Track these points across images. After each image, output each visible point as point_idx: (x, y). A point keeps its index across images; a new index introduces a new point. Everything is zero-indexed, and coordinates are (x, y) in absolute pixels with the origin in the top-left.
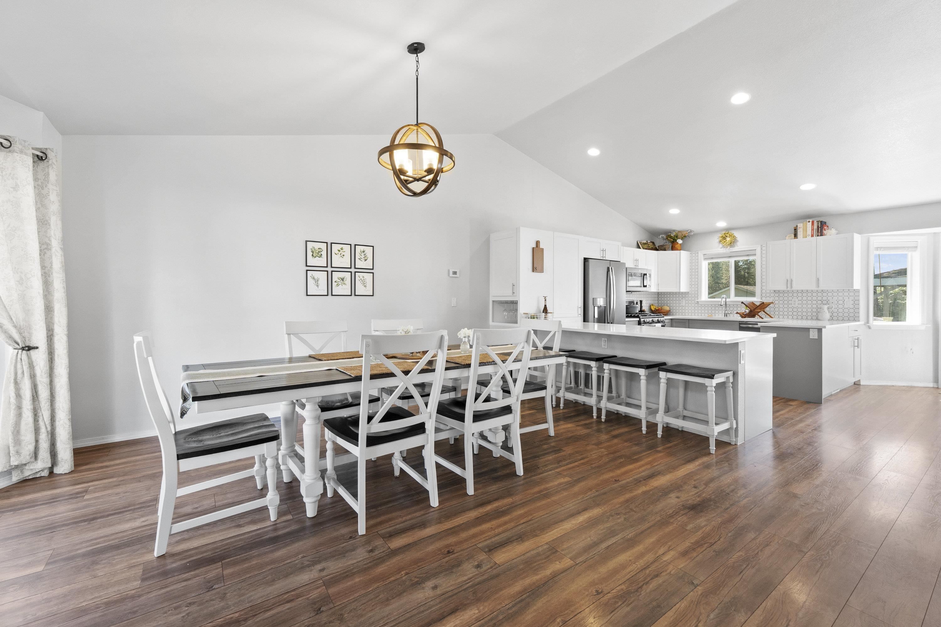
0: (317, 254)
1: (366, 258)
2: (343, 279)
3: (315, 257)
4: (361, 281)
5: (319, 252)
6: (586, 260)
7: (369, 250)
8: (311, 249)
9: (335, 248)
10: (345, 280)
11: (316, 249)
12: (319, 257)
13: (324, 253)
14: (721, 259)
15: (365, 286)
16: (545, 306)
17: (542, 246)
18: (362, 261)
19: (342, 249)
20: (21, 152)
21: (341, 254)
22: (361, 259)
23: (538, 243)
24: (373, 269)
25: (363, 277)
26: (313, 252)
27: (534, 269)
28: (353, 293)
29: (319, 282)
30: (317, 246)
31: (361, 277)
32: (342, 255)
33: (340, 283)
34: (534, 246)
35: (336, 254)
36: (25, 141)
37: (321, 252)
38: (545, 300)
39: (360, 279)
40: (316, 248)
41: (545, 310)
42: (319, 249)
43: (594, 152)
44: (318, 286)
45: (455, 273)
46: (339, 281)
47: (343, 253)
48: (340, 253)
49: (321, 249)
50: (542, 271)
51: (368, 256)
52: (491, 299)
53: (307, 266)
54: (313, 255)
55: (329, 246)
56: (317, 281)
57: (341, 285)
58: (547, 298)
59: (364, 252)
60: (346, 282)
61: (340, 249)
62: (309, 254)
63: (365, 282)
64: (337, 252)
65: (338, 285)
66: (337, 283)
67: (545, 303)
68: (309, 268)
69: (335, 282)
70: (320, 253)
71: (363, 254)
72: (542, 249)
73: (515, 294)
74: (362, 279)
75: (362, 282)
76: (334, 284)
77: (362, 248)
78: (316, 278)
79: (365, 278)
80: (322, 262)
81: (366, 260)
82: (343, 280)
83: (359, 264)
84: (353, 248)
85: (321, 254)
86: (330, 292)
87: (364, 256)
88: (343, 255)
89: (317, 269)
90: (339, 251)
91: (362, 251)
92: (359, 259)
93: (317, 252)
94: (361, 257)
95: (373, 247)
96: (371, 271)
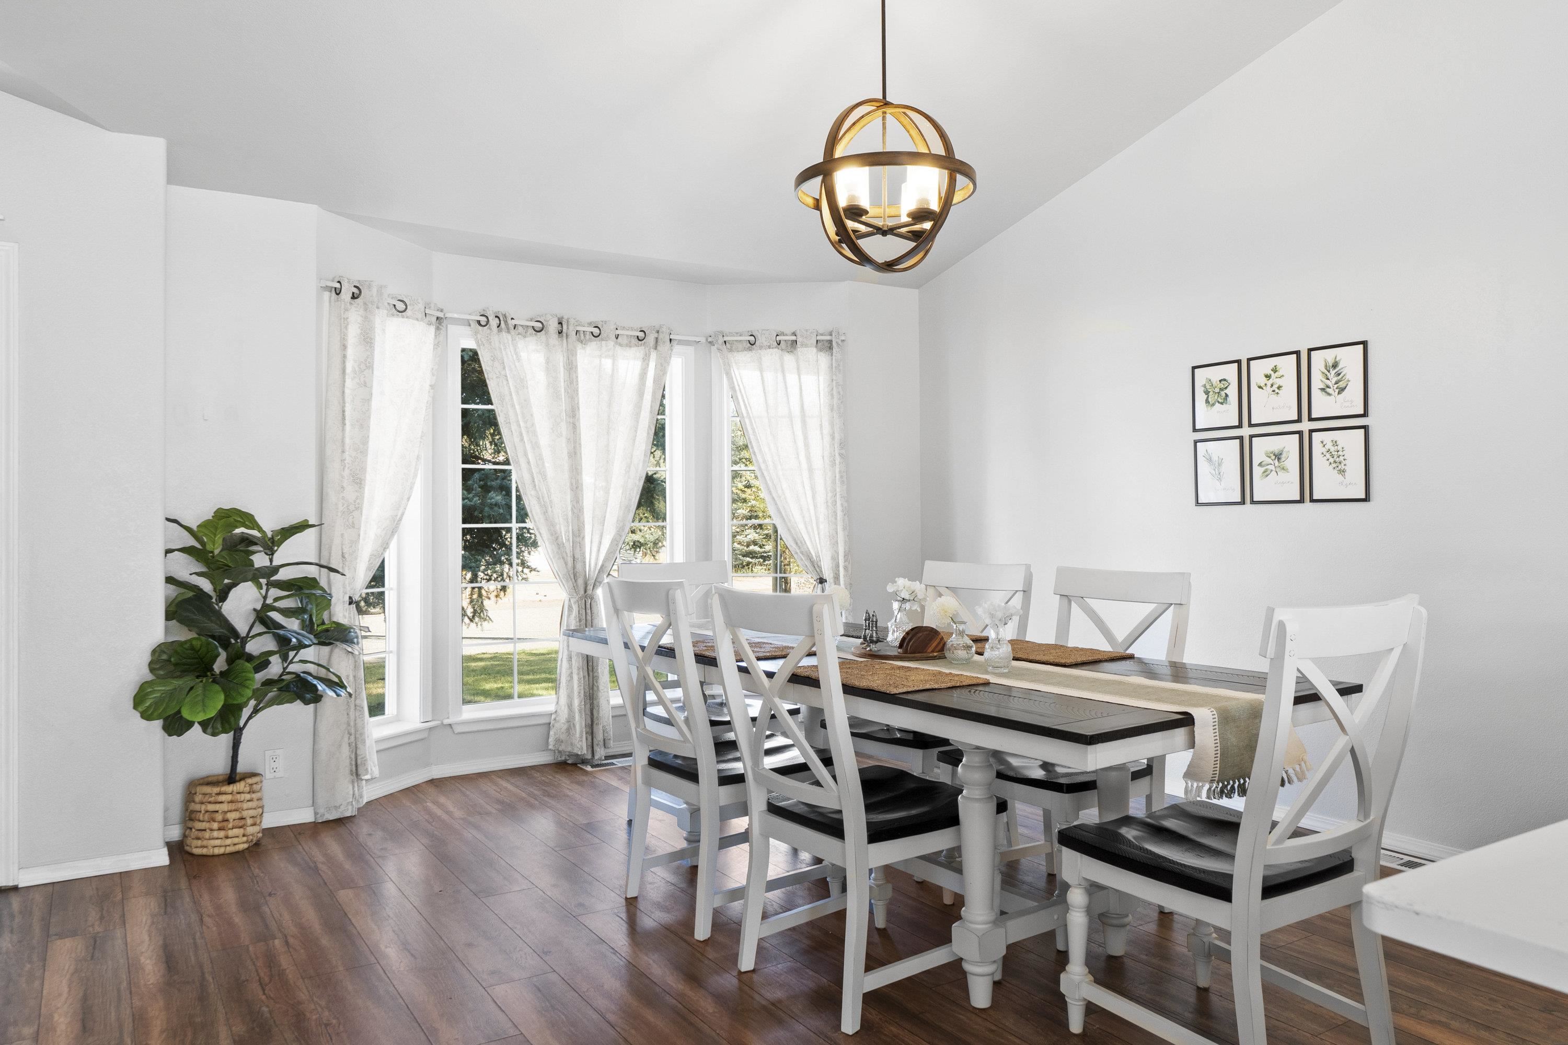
0: (1217, 395)
1: (1342, 384)
2: (1278, 456)
3: (1213, 405)
4: (1328, 456)
5: (1221, 389)
7: (1351, 359)
8: (1205, 386)
9: (1259, 369)
10: (1283, 457)
11: (1214, 383)
12: (1222, 403)
13: (1232, 391)
15: (1342, 472)
18: (1329, 394)
19: (1275, 370)
21: (1272, 386)
22: (1328, 390)
24: (1365, 415)
25: (1335, 443)
26: (1207, 393)
28: (1306, 495)
29: (1223, 468)
30: (1215, 374)
31: (1329, 445)
32: (1275, 387)
33: (1270, 467)
35: (1260, 387)
37: (1226, 388)
39: (1324, 450)
40: (1215, 380)
42: (1220, 381)
44: (1218, 480)
46: (1270, 461)
47: (1279, 382)
48: (1271, 381)
49: (1225, 380)
51: (1347, 377)
53: (1195, 430)
54: (1207, 401)
55: (1242, 366)
56: (1216, 465)
57: (1274, 473)
59: (1335, 366)
60: (1287, 464)
61: (1270, 372)
62: (1201, 398)
63: (1342, 458)
64: (1263, 381)
65: (1266, 474)
66: (1263, 469)
68: (1200, 435)
69: (1260, 465)
70: (1223, 393)
71: (1333, 372)
74: (1332, 449)
75: (1332, 460)
76: (1257, 471)
77: (1330, 355)
78: (1215, 458)
79: (1339, 448)
80: (1227, 414)
81: (1341, 390)
82: (1279, 459)
83: (1322, 405)
84: (1305, 360)
85: (1227, 395)
86: (1246, 497)
87: (1335, 379)
88: (1279, 388)
89: (1216, 433)
90: (1268, 377)
91: (1331, 363)
92: (1323, 390)
93: (1217, 390)
94: (1328, 382)
95: (1364, 343)
96: (1359, 421)
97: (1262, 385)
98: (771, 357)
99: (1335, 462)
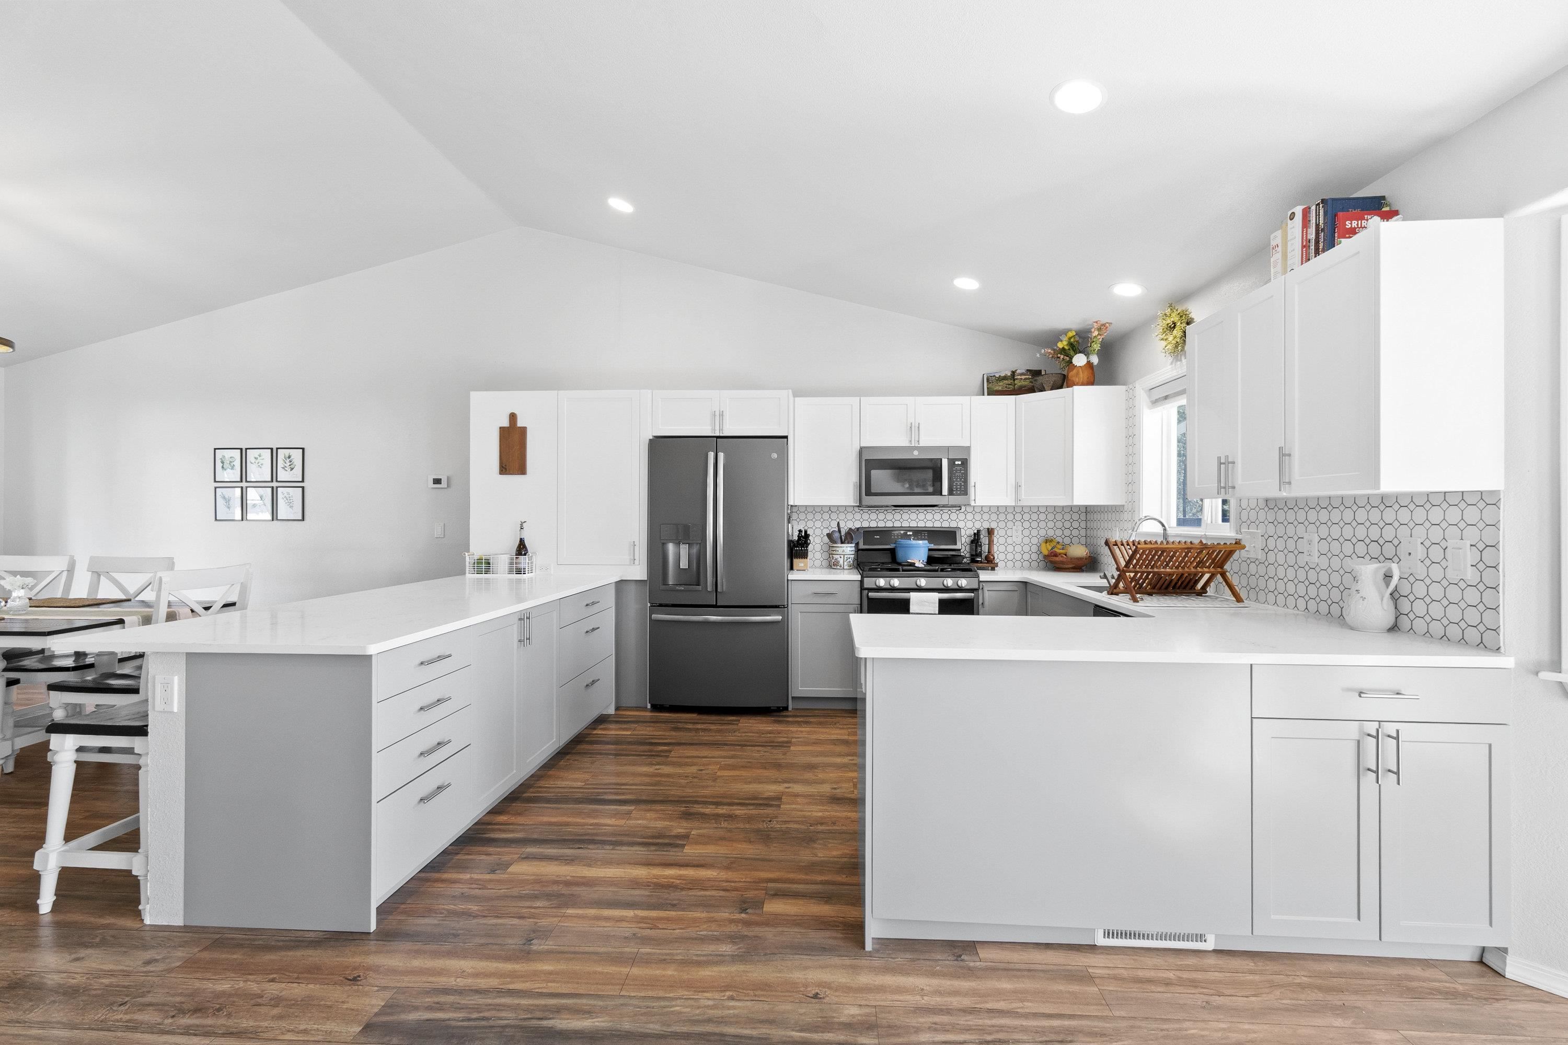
0: (228, 465)
1: (292, 466)
2: (261, 498)
3: (226, 469)
4: (285, 499)
5: (231, 462)
6: (656, 441)
7: (296, 456)
8: (221, 459)
9: (251, 454)
10: (263, 499)
12: (231, 469)
13: (237, 464)
14: (1177, 398)
15: (291, 507)
16: (521, 538)
17: (520, 424)
18: (286, 470)
19: (260, 456)
21: (258, 463)
22: (285, 468)
23: (513, 417)
24: (302, 481)
25: (288, 494)
26: (223, 462)
27: (504, 469)
28: (274, 517)
29: (231, 503)
30: (228, 453)
31: (286, 495)
32: (260, 464)
33: (257, 503)
34: (506, 423)
37: (233, 462)
38: (522, 528)
39: (283, 496)
40: (228, 457)
41: (521, 549)
43: (620, 205)
44: (229, 508)
45: (436, 481)
46: (256, 500)
47: (262, 462)
49: (233, 457)
50: (522, 470)
51: (295, 463)
53: (215, 481)
54: (223, 467)
55: (243, 452)
56: (227, 501)
57: (259, 506)
59: (289, 457)
60: (266, 502)
61: (257, 456)
62: (219, 465)
63: (291, 501)
64: (253, 460)
65: (254, 506)
66: (253, 504)
67: (521, 533)
68: (218, 484)
69: (251, 501)
70: (232, 464)
71: (288, 460)
72: (523, 430)
74: (287, 496)
75: (287, 501)
76: (250, 505)
77: (286, 452)
78: (227, 497)
79: (290, 496)
80: (234, 475)
81: (292, 469)
83: (283, 475)
84: (274, 452)
85: (234, 465)
86: (244, 518)
87: (289, 464)
88: (262, 464)
89: (230, 485)
90: (256, 458)
91: (287, 456)
92: (283, 468)
93: (228, 462)
94: (286, 465)
95: (303, 449)
96: (300, 484)
97: (253, 462)
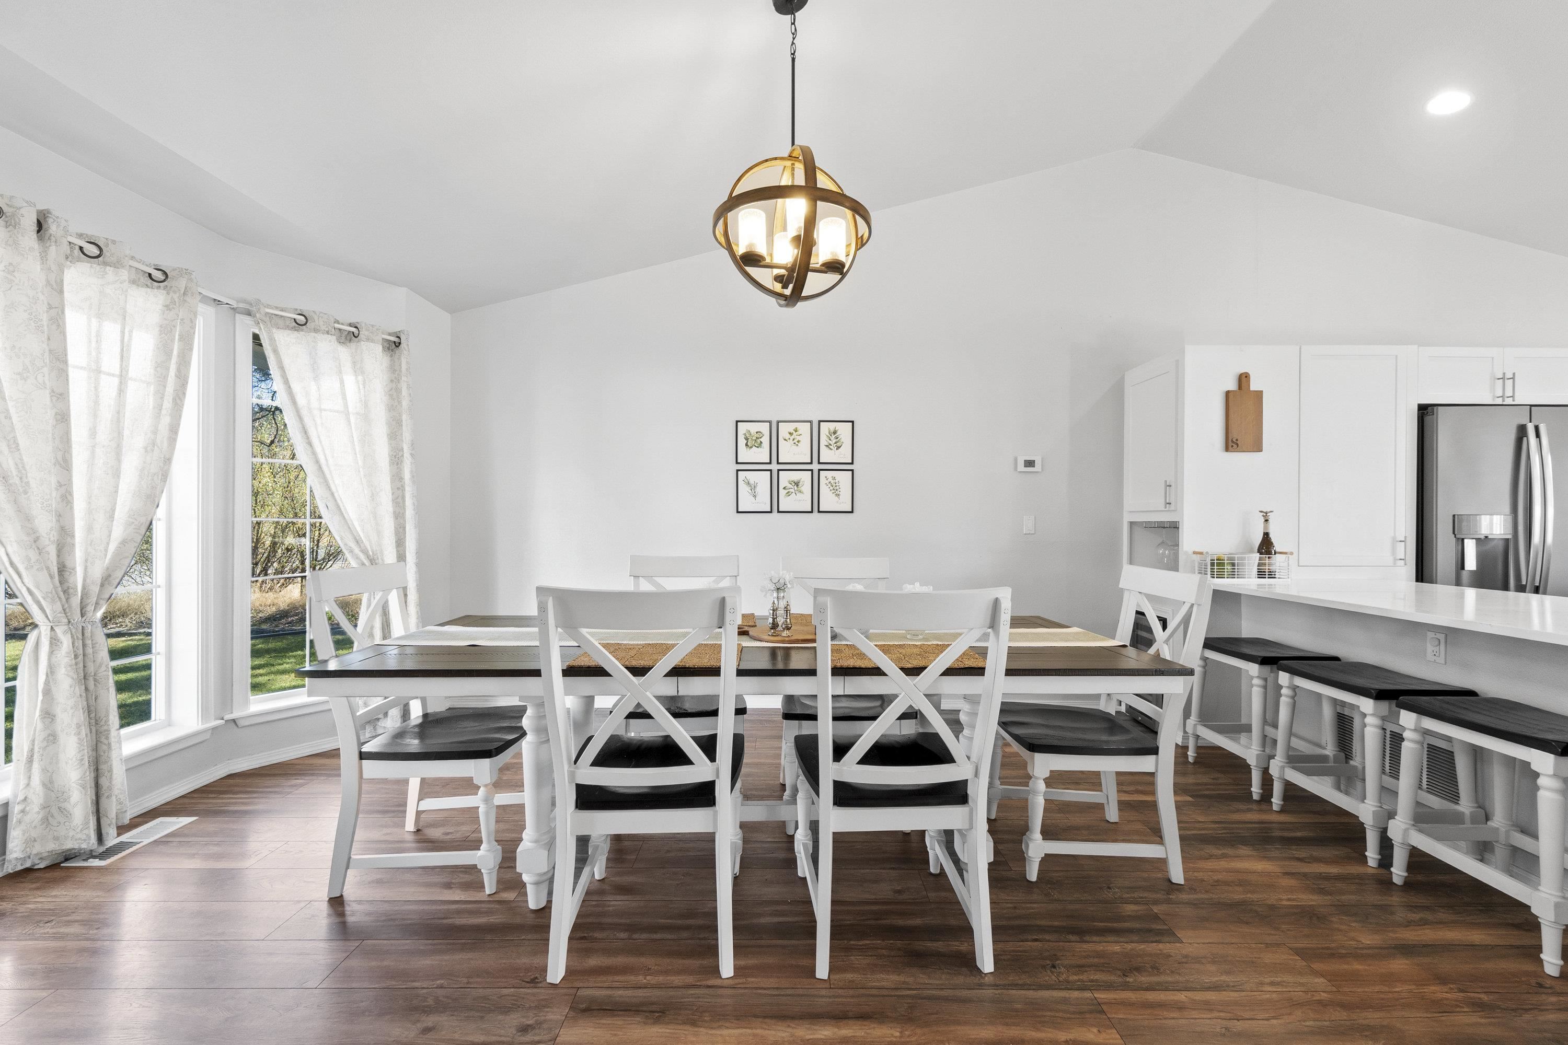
0: (753, 442)
1: (838, 444)
2: (797, 484)
3: (751, 447)
4: (829, 486)
5: (757, 438)
6: (1425, 411)
7: (844, 431)
8: (745, 434)
9: (784, 429)
10: (800, 484)
11: (752, 433)
12: (758, 447)
13: (765, 440)
15: (838, 495)
16: (1266, 535)
17: (1254, 387)
18: (831, 449)
19: (795, 430)
20: (368, 339)
21: (794, 440)
22: (830, 446)
23: (1243, 379)
24: (852, 463)
25: (834, 478)
26: (747, 439)
27: (1231, 444)
28: (815, 507)
29: (758, 489)
30: (754, 428)
31: (830, 479)
32: (795, 441)
33: (792, 490)
34: (1232, 386)
35: (785, 440)
36: (373, 326)
37: (761, 438)
38: (1266, 521)
39: (827, 482)
40: (753, 431)
41: (1266, 546)
42: (757, 432)
44: (755, 496)
45: (1030, 464)
46: (791, 486)
47: (798, 438)
48: (793, 437)
49: (760, 432)
50: (1257, 447)
51: (842, 440)
52: (1127, 518)
53: (737, 463)
54: (747, 445)
55: (774, 427)
56: (753, 487)
57: (794, 494)
58: (1271, 517)
59: (835, 432)
60: (803, 489)
61: (792, 431)
62: (742, 442)
63: (838, 487)
64: (788, 436)
65: (788, 494)
66: (787, 491)
67: (1265, 527)
68: (741, 467)
69: (784, 488)
70: (758, 441)
71: (834, 436)
72: (1259, 395)
73: (1172, 507)
74: (832, 481)
75: (832, 488)
76: (782, 493)
77: (832, 426)
78: (752, 482)
79: (837, 481)
80: (761, 455)
81: (838, 448)
82: (797, 485)
83: (827, 455)
84: (816, 427)
85: (761, 442)
86: (775, 508)
87: (835, 440)
88: (798, 442)
89: (754, 467)
90: (791, 434)
91: (832, 431)
92: (827, 446)
93: (754, 438)
94: (830, 442)
95: (853, 422)
96: (848, 467)
97: (787, 438)
98: (327, 345)
99: (834, 489)
